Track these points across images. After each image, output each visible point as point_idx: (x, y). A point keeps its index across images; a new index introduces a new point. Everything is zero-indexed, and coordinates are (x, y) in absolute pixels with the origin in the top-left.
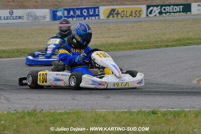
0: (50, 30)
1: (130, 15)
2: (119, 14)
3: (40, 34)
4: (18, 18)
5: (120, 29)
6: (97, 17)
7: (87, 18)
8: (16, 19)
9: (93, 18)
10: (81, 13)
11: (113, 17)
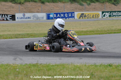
0: (46, 24)
1: (92, 17)
2: (86, 16)
3: (40, 26)
4: (28, 18)
5: (86, 24)
6: (73, 18)
7: (67, 19)
8: (27, 19)
9: (71, 18)
10: (64, 15)
11: (83, 18)
